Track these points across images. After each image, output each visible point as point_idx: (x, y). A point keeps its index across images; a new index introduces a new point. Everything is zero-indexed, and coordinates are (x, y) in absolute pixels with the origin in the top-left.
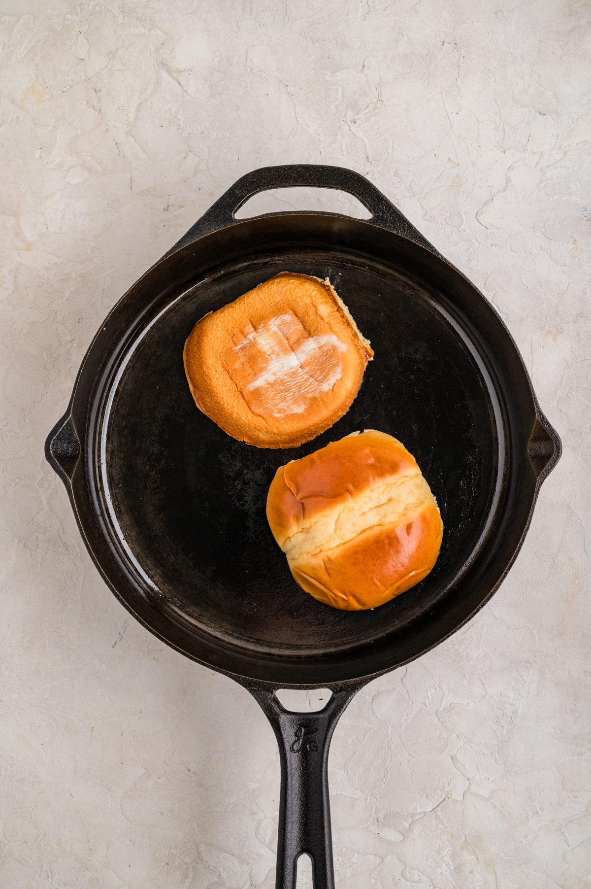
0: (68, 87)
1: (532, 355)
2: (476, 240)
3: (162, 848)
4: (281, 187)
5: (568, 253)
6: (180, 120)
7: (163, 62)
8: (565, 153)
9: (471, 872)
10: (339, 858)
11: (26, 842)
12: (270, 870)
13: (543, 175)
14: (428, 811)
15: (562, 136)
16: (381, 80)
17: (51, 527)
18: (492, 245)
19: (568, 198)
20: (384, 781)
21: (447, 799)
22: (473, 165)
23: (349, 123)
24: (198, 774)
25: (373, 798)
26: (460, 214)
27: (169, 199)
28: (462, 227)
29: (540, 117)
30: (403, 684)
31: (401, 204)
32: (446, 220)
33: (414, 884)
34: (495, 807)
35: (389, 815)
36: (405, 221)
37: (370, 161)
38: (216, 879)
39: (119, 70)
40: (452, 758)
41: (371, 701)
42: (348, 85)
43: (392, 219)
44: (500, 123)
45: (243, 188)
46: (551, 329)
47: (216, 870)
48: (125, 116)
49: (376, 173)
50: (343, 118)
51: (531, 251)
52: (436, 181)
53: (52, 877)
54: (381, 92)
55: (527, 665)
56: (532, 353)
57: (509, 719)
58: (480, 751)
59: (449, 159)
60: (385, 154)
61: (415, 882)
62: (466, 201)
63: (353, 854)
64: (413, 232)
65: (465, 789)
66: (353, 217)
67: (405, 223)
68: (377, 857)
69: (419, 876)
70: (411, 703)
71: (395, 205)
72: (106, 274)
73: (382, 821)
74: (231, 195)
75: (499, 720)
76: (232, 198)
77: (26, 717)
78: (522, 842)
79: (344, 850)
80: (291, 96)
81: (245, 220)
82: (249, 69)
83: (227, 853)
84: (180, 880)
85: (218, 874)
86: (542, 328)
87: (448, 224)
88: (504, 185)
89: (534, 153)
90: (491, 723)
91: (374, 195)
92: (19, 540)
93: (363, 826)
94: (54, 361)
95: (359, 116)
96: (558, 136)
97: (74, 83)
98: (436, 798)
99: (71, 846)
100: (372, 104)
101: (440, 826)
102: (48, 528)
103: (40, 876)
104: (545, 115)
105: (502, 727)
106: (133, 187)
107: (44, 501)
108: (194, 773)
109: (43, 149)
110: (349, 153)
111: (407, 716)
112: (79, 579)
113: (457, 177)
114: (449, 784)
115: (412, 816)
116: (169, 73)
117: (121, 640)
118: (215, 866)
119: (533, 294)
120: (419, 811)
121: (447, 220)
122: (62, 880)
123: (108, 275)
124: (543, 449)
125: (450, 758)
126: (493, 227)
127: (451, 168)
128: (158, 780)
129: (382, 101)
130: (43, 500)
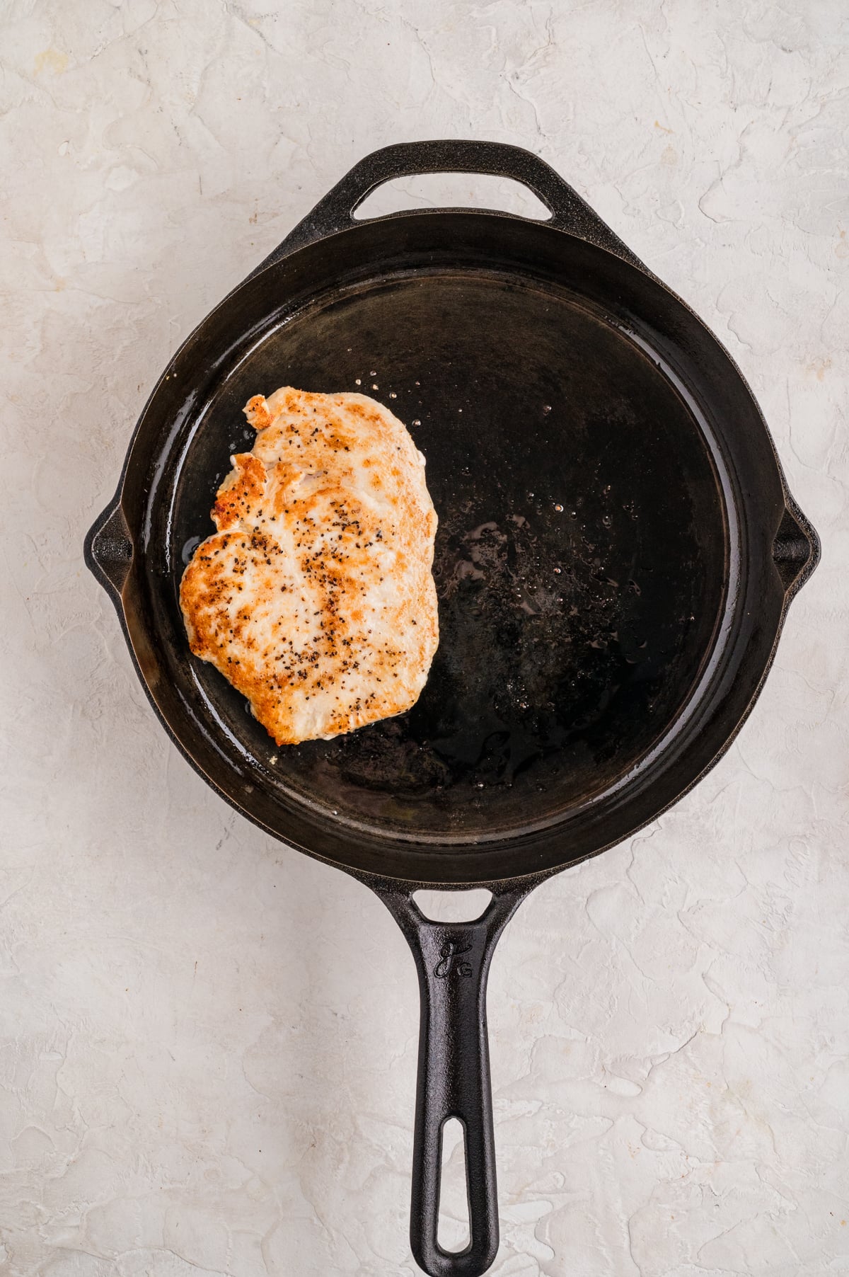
0: (100, 49)
1: (789, 402)
2: (701, 240)
3: (304, 1124)
4: (421, 172)
5: (834, 251)
6: (264, 88)
7: (235, 5)
8: (823, 106)
9: (738, 1133)
10: (553, 1124)
11: (113, 1126)
12: (457, 1145)
13: (793, 140)
14: (673, 1051)
15: (818, 81)
16: (552, 13)
17: (119, 685)
18: (724, 245)
19: (830, 171)
20: (610, 1012)
21: (699, 1033)
22: (691, 130)
23: (510, 79)
24: (348, 1018)
25: (595, 1037)
26: (676, 202)
27: (257, 204)
28: (680, 222)
29: (785, 54)
30: (629, 877)
31: (590, 193)
32: (656, 213)
33: (658, 1153)
34: (767, 1041)
35: (619, 1060)
36: (599, 223)
37: (542, 132)
38: (381, 1161)
39: (172, 20)
40: (704, 976)
41: (585, 903)
42: (505, 23)
43: (581, 220)
44: (727, 68)
45: (365, 174)
46: (814, 362)
47: (381, 1150)
48: (186, 87)
49: (552, 150)
50: (501, 73)
51: (780, 252)
52: (639, 157)
53: (152, 1172)
54: (553, 30)
55: (802, 841)
56: (788, 398)
57: (780, 917)
58: (742, 964)
59: (657, 124)
60: (563, 121)
61: (660, 1150)
62: (684, 183)
63: (571, 1117)
64: (610, 239)
65: (724, 1019)
66: (523, 216)
67: (598, 226)
68: (606, 1120)
69: (665, 1141)
70: (641, 902)
71: (581, 196)
72: (174, 318)
73: (610, 1069)
74: (348, 184)
75: (767, 919)
76: (350, 189)
77: (101, 953)
78: (806, 1087)
79: (558, 1112)
80: (423, 44)
81: (368, 221)
82: (360, 9)
83: (395, 1125)
84: (332, 1166)
85: (384, 1154)
86: (801, 362)
87: (660, 218)
88: (738, 157)
89: (778, 109)
90: (755, 924)
91: (554, 184)
92: (74, 706)
93: (583, 1078)
94: (106, 447)
95: (522, 68)
96: (811, 82)
97: (108, 43)
98: (683, 1033)
99: (177, 1129)
100: (541, 50)
101: (692, 1071)
102: (114, 687)
103: (136, 1172)
104: (790, 51)
105: (771, 929)
106: (203, 190)
107: (107, 649)
108: (343, 1018)
109: (70, 142)
110: (511, 123)
111: (638, 922)
112: (163, 755)
113: (670, 149)
114: (701, 1012)
115: (651, 1060)
116: (246, 21)
117: (227, 838)
118: (380, 1144)
119: (787, 313)
120: (660, 1052)
121: (658, 213)
122: (167, 1176)
123: (176, 321)
124: (794, 551)
125: (700, 977)
126: (725, 220)
127: (660, 136)
128: (293, 1030)
129: (555, 44)
130: (104, 648)
